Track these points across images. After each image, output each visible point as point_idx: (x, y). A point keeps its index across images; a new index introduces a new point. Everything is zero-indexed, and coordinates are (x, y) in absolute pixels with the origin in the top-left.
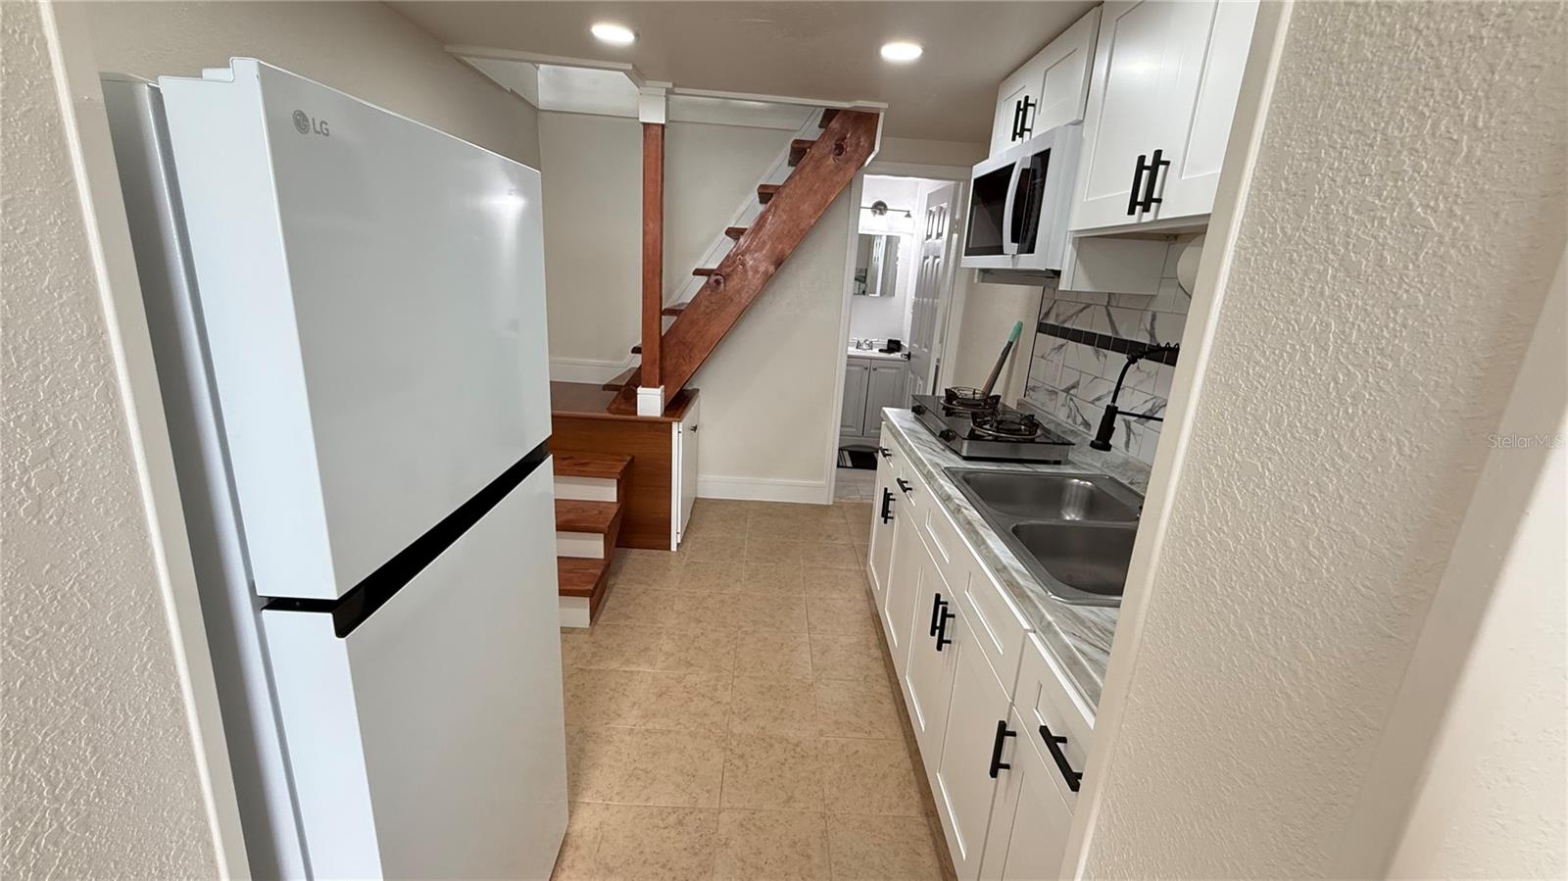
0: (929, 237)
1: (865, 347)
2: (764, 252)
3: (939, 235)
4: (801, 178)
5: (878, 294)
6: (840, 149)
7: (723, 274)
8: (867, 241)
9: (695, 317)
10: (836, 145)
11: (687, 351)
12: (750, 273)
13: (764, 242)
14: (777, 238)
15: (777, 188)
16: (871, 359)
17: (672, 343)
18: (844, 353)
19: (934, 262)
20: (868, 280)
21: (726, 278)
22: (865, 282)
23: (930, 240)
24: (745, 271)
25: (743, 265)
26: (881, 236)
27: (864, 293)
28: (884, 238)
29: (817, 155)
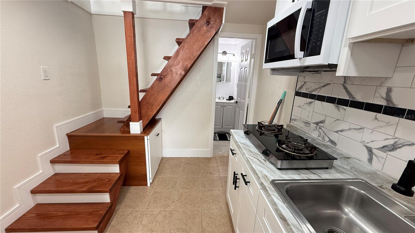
0: (242, 61)
1: (221, 99)
2: (180, 66)
3: (246, 60)
4: (193, 35)
5: (225, 81)
6: (208, 23)
7: (163, 75)
8: (221, 65)
9: (153, 93)
10: (206, 21)
11: (151, 106)
12: (174, 75)
13: (179, 62)
14: (185, 60)
15: (183, 39)
16: (224, 103)
17: (144, 103)
18: (214, 101)
19: (245, 69)
20: (222, 77)
21: (165, 76)
22: (220, 78)
23: (243, 63)
24: (172, 74)
25: (171, 71)
26: (225, 63)
27: (220, 81)
28: (226, 63)
29: (199, 25)
